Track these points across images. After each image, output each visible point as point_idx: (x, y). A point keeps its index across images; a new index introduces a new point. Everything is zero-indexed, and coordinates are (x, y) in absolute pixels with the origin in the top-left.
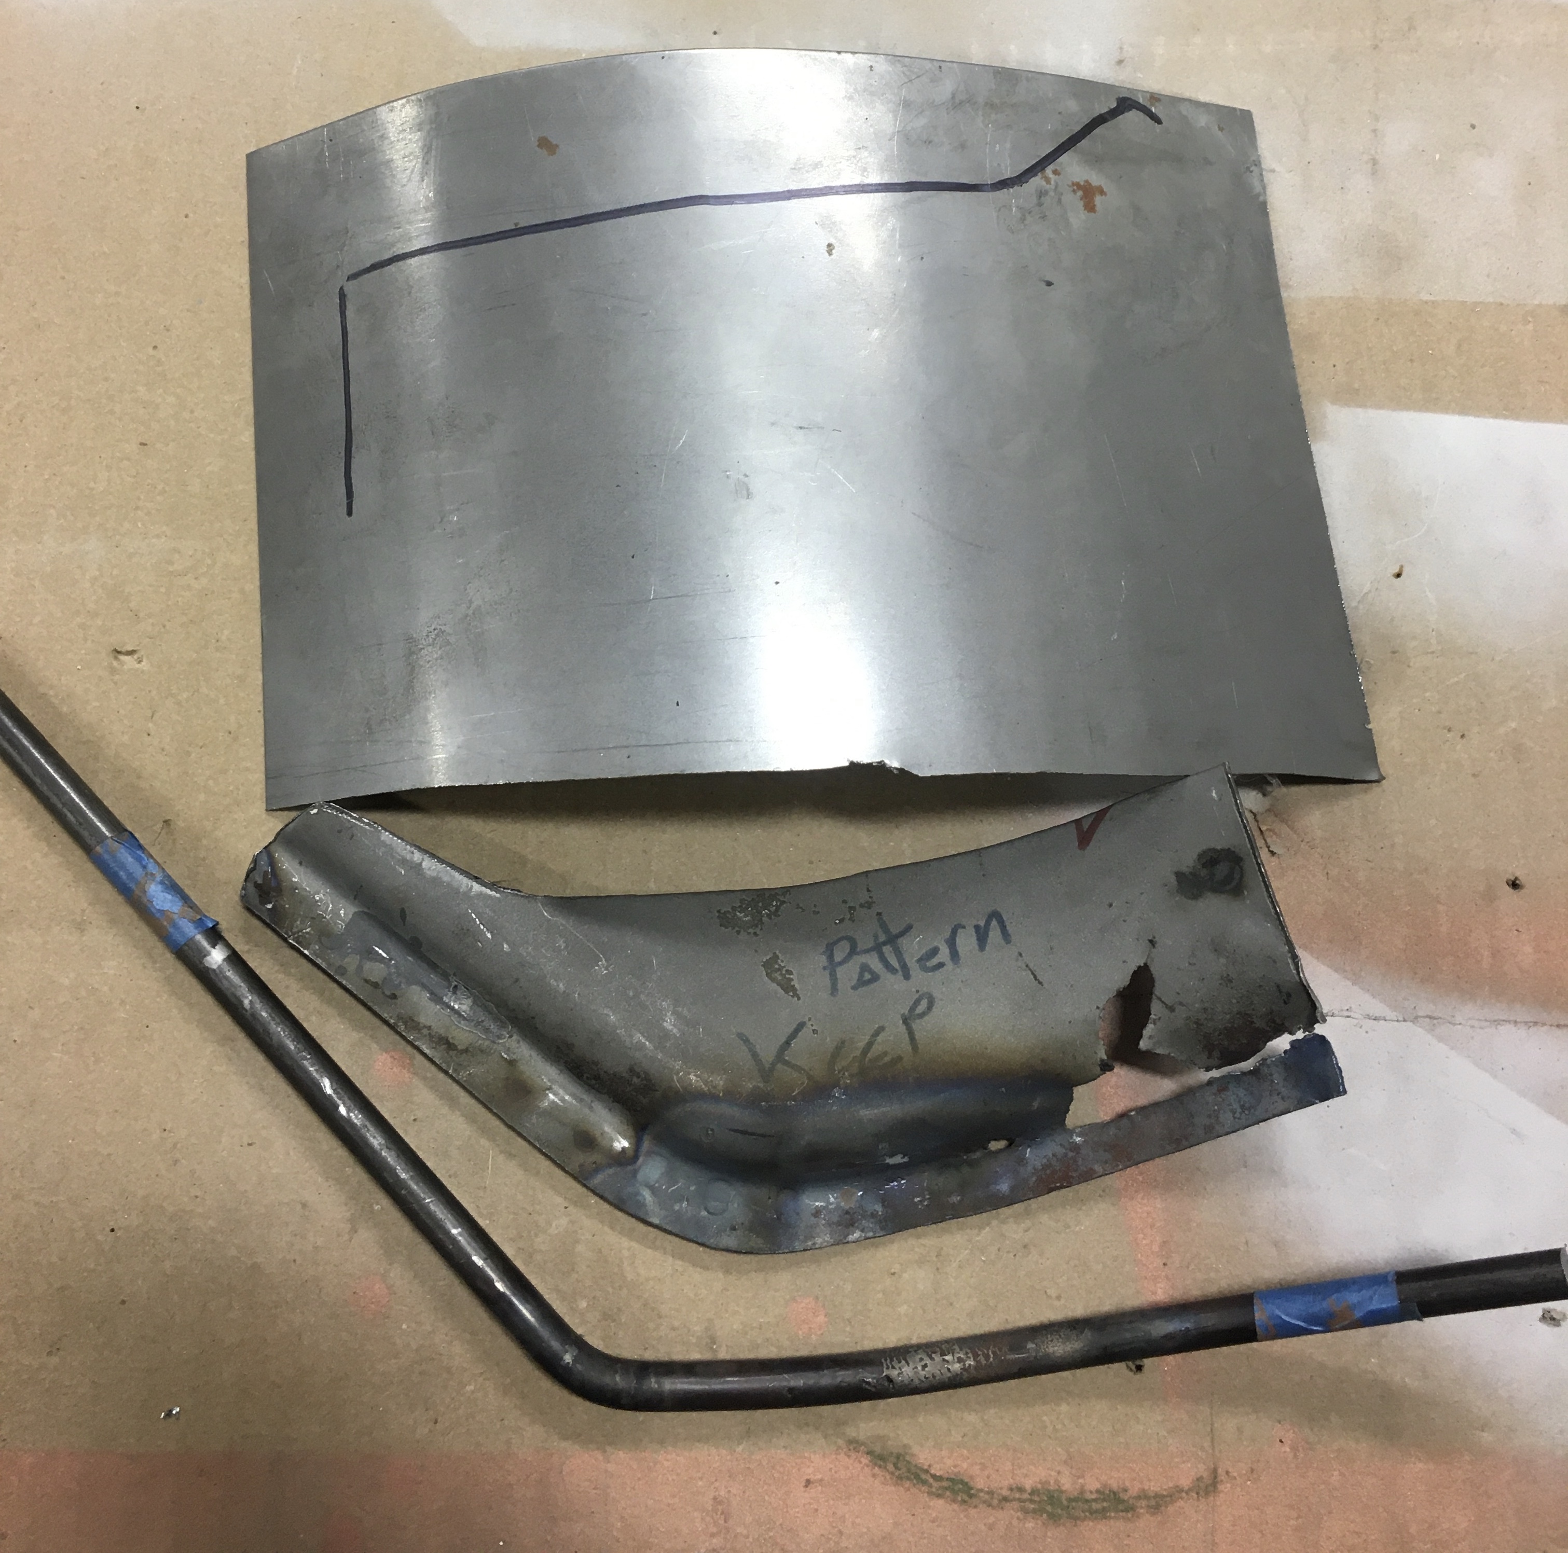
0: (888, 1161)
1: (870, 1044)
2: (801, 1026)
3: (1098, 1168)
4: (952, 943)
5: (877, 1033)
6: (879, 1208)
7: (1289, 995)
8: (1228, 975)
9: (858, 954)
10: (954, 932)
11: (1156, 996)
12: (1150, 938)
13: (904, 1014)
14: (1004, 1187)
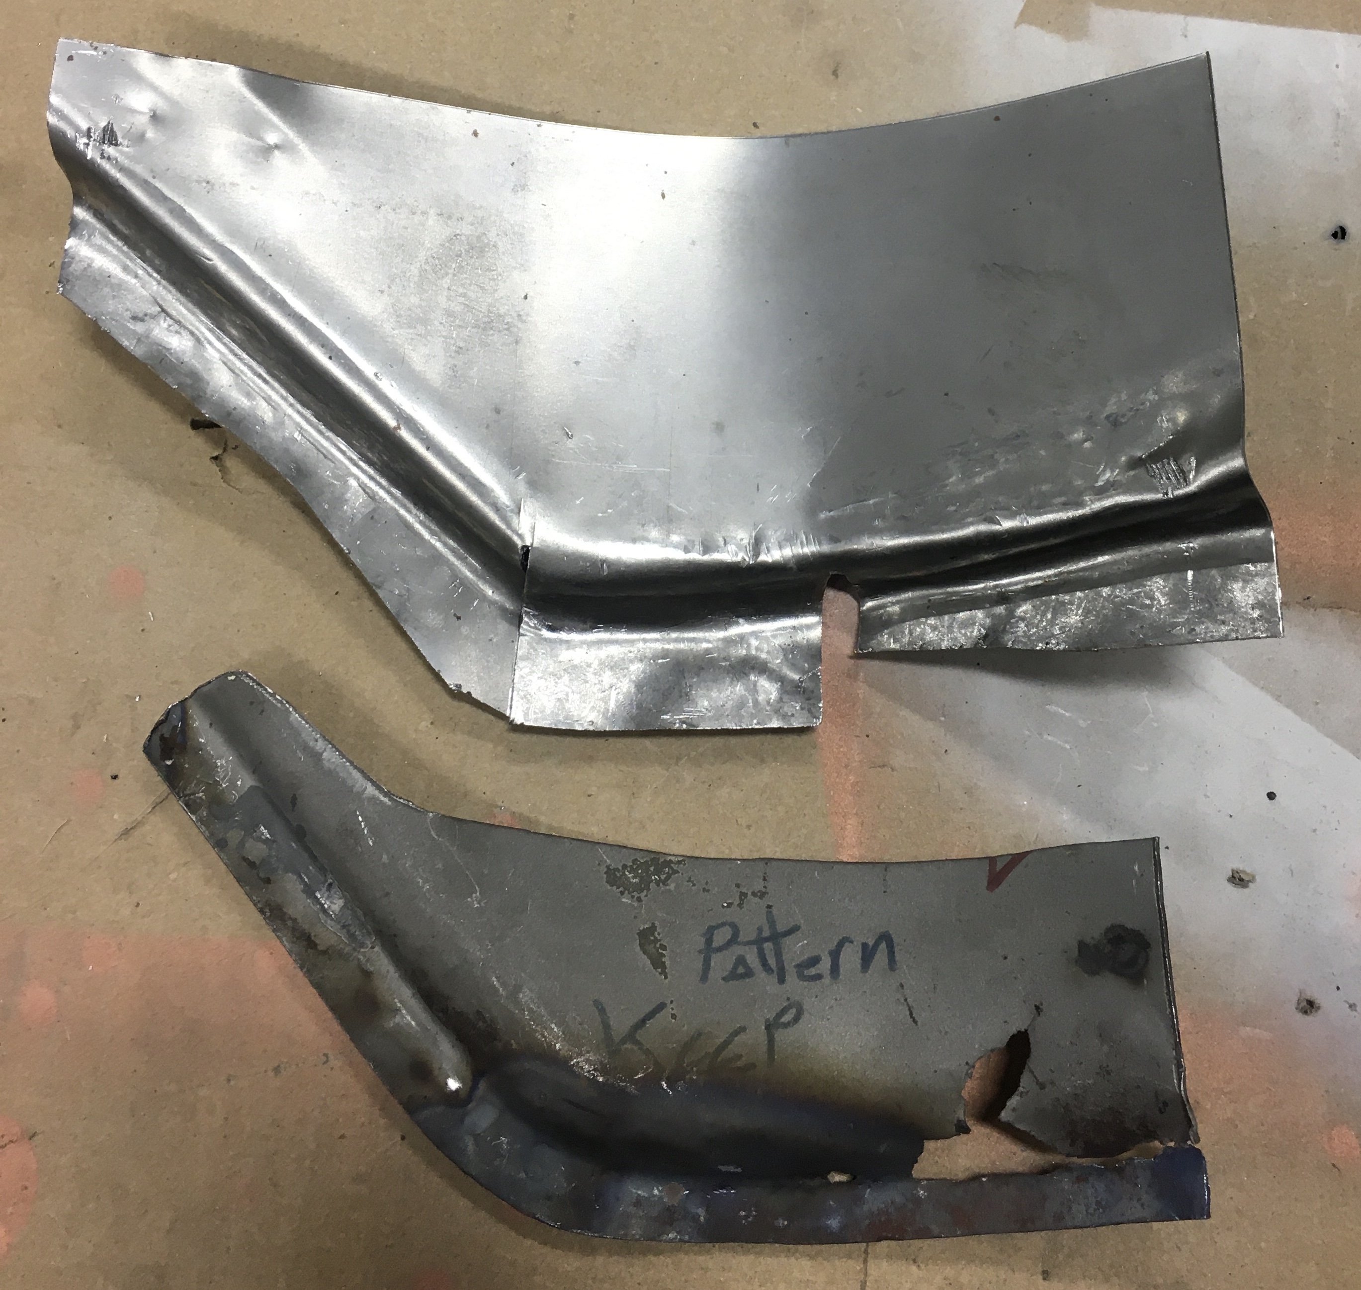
0: (720, 1167)
1: (726, 1043)
2: (661, 1007)
3: (935, 1229)
4: (835, 955)
5: (736, 1033)
6: (701, 1212)
7: (1165, 1104)
8: (1108, 1066)
9: (739, 944)
10: (841, 945)
11: (1029, 1067)
12: (1037, 1004)
13: (769, 1019)
14: (834, 1223)
